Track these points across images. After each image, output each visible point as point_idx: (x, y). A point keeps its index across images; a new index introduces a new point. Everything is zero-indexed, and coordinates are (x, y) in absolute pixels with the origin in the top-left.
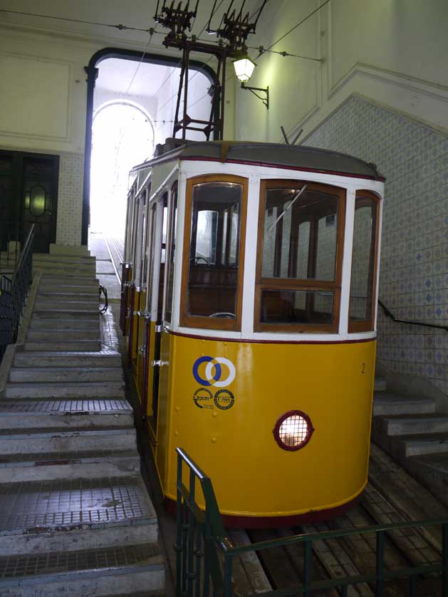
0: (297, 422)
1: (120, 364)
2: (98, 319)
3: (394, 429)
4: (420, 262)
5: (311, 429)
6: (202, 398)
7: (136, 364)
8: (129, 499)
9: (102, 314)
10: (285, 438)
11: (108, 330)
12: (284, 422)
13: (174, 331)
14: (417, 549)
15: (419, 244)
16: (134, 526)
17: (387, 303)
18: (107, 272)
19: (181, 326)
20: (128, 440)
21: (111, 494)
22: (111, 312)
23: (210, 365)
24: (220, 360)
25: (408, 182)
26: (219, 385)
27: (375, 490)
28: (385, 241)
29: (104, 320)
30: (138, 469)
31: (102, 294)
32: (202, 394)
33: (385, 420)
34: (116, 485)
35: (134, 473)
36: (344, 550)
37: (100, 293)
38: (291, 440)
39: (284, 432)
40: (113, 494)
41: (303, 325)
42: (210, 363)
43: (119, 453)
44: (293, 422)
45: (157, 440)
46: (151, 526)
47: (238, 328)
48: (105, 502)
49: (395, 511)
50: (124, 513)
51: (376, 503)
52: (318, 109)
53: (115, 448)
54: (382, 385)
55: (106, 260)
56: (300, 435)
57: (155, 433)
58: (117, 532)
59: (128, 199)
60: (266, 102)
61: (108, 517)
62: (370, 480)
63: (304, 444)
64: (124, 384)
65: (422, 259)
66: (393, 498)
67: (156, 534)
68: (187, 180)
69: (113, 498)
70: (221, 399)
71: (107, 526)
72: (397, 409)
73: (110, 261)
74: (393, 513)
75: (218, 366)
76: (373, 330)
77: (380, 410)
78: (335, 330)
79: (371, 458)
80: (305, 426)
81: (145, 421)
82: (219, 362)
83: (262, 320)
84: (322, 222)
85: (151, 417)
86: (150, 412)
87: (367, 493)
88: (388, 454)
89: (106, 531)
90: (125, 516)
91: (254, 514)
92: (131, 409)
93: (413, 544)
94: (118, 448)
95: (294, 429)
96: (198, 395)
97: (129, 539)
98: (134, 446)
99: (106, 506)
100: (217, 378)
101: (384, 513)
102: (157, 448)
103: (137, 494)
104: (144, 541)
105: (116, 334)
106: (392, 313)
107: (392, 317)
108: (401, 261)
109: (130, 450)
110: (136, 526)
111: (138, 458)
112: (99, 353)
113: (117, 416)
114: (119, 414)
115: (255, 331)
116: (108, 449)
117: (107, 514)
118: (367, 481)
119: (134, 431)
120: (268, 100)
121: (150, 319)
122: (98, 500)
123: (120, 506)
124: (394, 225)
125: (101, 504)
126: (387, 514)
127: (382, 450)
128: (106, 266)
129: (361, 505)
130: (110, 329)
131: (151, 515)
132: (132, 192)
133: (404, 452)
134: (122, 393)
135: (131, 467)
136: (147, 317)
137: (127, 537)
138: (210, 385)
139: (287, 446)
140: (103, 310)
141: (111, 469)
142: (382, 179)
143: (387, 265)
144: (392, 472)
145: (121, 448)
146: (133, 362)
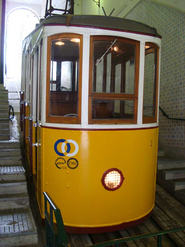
0: (115, 174)
1: (19, 147)
2: (8, 123)
3: (169, 176)
4: (182, 86)
5: (122, 178)
6: (60, 163)
7: (27, 147)
8: (22, 221)
9: (11, 120)
10: (108, 184)
11: (14, 129)
12: (107, 175)
13: (43, 125)
14: (180, 238)
15: (181, 76)
16: (24, 235)
17: (164, 109)
18: (14, 98)
19: (46, 122)
20: (23, 188)
21: (12, 218)
22: (16, 119)
23: (64, 145)
24: (69, 141)
25: (174, 43)
26: (69, 155)
27: (159, 209)
28: (163, 75)
29: (12, 124)
30: (28, 204)
31: (11, 110)
32: (60, 161)
33: (164, 171)
34: (16, 213)
35: (26, 206)
36: (142, 242)
37: (10, 109)
38: (111, 185)
39: (107, 180)
40: (13, 217)
41: (117, 120)
42: (64, 143)
43: (17, 195)
44: (112, 174)
45: (38, 187)
46: (34, 235)
47: (79, 122)
48: (9, 222)
49: (169, 219)
50: (19, 228)
51: (159, 216)
52: (126, 6)
53: (15, 193)
54: (162, 153)
55: (15, 92)
56: (117, 182)
57: (37, 182)
58: (15, 238)
59: (22, 56)
60: (98, 3)
61: (9, 231)
62: (156, 204)
63: (119, 187)
64: (21, 157)
65: (182, 84)
66: (168, 213)
67: (37, 239)
68: (48, 37)
69: (14, 220)
70: (71, 163)
71: (9, 235)
72: (170, 166)
73: (17, 92)
74: (168, 221)
75: (68, 145)
76: (157, 122)
77: (161, 167)
78: (135, 122)
79: (156, 192)
80: (120, 177)
81: (32, 177)
82: (69, 142)
83: (93, 118)
84: (128, 63)
85: (35, 175)
86: (34, 172)
87: (155, 211)
88: (166, 189)
89: (8, 238)
90: (19, 230)
91: (92, 226)
92: (24, 171)
93: (178, 235)
94: (17, 192)
95: (113, 178)
96: (58, 161)
97: (21, 242)
98: (26, 191)
99: (10, 224)
100: (68, 151)
101: (163, 221)
102: (38, 192)
103: (27, 217)
104: (30, 243)
105: (19, 131)
106: (167, 114)
107: (167, 117)
108: (172, 86)
109: (23, 193)
110: (25, 235)
111: (28, 197)
112: (8, 141)
113: (16, 175)
114: (17, 174)
115: (89, 123)
116: (12, 193)
117: (9, 229)
118: (154, 204)
119: (25, 183)
120: (99, 3)
121: (32, 120)
122: (5, 221)
123: (17, 224)
124: (167, 67)
125: (7, 223)
126: (165, 221)
127: (163, 188)
128: (15, 95)
129: (151, 217)
130: (15, 128)
131: (34, 229)
132: (24, 51)
133: (174, 188)
134: (20, 162)
135: (24, 203)
136: (31, 119)
137: (21, 241)
138: (64, 155)
139: (109, 188)
140: (12, 118)
141: (13, 204)
142: (160, 37)
143: (164, 88)
144: (168, 199)
145: (19, 193)
146: (26, 145)
